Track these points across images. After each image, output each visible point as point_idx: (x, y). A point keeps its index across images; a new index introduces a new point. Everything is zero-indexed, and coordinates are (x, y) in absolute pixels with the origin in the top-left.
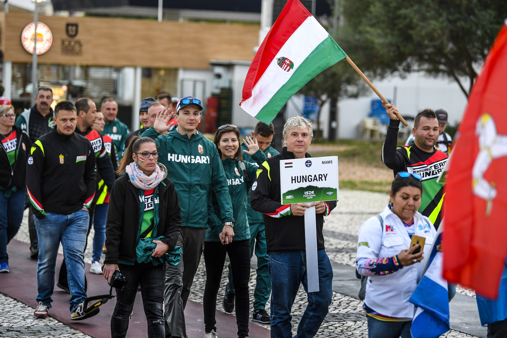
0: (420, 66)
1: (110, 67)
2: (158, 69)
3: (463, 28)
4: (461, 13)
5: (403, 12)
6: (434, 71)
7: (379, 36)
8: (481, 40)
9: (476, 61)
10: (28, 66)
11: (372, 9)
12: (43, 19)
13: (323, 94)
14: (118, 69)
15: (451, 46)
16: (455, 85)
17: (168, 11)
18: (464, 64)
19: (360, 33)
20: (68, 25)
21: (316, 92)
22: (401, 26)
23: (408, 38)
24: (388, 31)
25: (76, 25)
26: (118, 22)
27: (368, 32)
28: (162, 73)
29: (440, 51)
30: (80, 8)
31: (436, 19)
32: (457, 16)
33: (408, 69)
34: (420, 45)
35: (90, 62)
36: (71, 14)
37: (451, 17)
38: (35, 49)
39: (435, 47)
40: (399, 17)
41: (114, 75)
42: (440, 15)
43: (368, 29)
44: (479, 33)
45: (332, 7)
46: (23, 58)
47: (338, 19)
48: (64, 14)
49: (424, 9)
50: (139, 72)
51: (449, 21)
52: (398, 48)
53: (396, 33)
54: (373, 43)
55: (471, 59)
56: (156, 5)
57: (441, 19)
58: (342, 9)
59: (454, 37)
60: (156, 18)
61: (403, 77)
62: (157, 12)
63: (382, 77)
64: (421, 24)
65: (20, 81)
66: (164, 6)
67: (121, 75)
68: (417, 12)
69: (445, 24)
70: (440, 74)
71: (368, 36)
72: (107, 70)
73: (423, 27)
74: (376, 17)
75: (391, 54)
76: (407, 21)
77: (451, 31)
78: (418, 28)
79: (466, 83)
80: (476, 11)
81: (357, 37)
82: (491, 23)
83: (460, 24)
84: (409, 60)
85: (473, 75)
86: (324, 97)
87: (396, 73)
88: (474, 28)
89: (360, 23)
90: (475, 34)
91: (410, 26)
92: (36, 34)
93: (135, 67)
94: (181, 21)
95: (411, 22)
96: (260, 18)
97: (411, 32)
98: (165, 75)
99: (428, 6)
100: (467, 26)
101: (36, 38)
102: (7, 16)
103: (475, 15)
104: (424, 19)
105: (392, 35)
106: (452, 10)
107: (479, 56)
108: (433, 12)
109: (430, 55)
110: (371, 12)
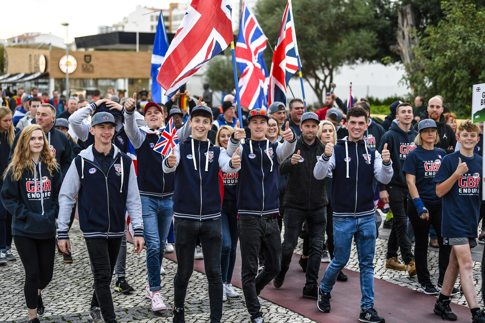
1: (110, 79)
2: (137, 79)
3: (310, 51)
4: (308, 43)
8: (320, 57)
9: (318, 69)
10: (63, 80)
12: (71, 53)
14: (115, 80)
17: (142, 46)
18: (311, 72)
20: (85, 56)
21: (229, 89)
25: (90, 56)
26: (114, 53)
28: (140, 81)
30: (91, 46)
32: (306, 44)
35: (99, 77)
36: (86, 50)
37: (303, 45)
38: (67, 70)
41: (113, 84)
44: (319, 54)
46: (60, 76)
48: (82, 50)
50: (127, 81)
55: (315, 69)
56: (135, 43)
59: (305, 57)
60: (135, 50)
62: (136, 47)
65: (59, 89)
66: (140, 43)
67: (116, 83)
72: (109, 81)
77: (304, 53)
79: (313, 82)
80: (317, 42)
82: (325, 48)
83: (308, 49)
85: (316, 78)
88: (316, 51)
90: (316, 54)
92: (67, 62)
93: (124, 78)
94: (150, 51)
98: (142, 82)
100: (312, 50)
101: (67, 64)
102: (51, 53)
103: (316, 44)
106: (303, 41)
107: (319, 67)
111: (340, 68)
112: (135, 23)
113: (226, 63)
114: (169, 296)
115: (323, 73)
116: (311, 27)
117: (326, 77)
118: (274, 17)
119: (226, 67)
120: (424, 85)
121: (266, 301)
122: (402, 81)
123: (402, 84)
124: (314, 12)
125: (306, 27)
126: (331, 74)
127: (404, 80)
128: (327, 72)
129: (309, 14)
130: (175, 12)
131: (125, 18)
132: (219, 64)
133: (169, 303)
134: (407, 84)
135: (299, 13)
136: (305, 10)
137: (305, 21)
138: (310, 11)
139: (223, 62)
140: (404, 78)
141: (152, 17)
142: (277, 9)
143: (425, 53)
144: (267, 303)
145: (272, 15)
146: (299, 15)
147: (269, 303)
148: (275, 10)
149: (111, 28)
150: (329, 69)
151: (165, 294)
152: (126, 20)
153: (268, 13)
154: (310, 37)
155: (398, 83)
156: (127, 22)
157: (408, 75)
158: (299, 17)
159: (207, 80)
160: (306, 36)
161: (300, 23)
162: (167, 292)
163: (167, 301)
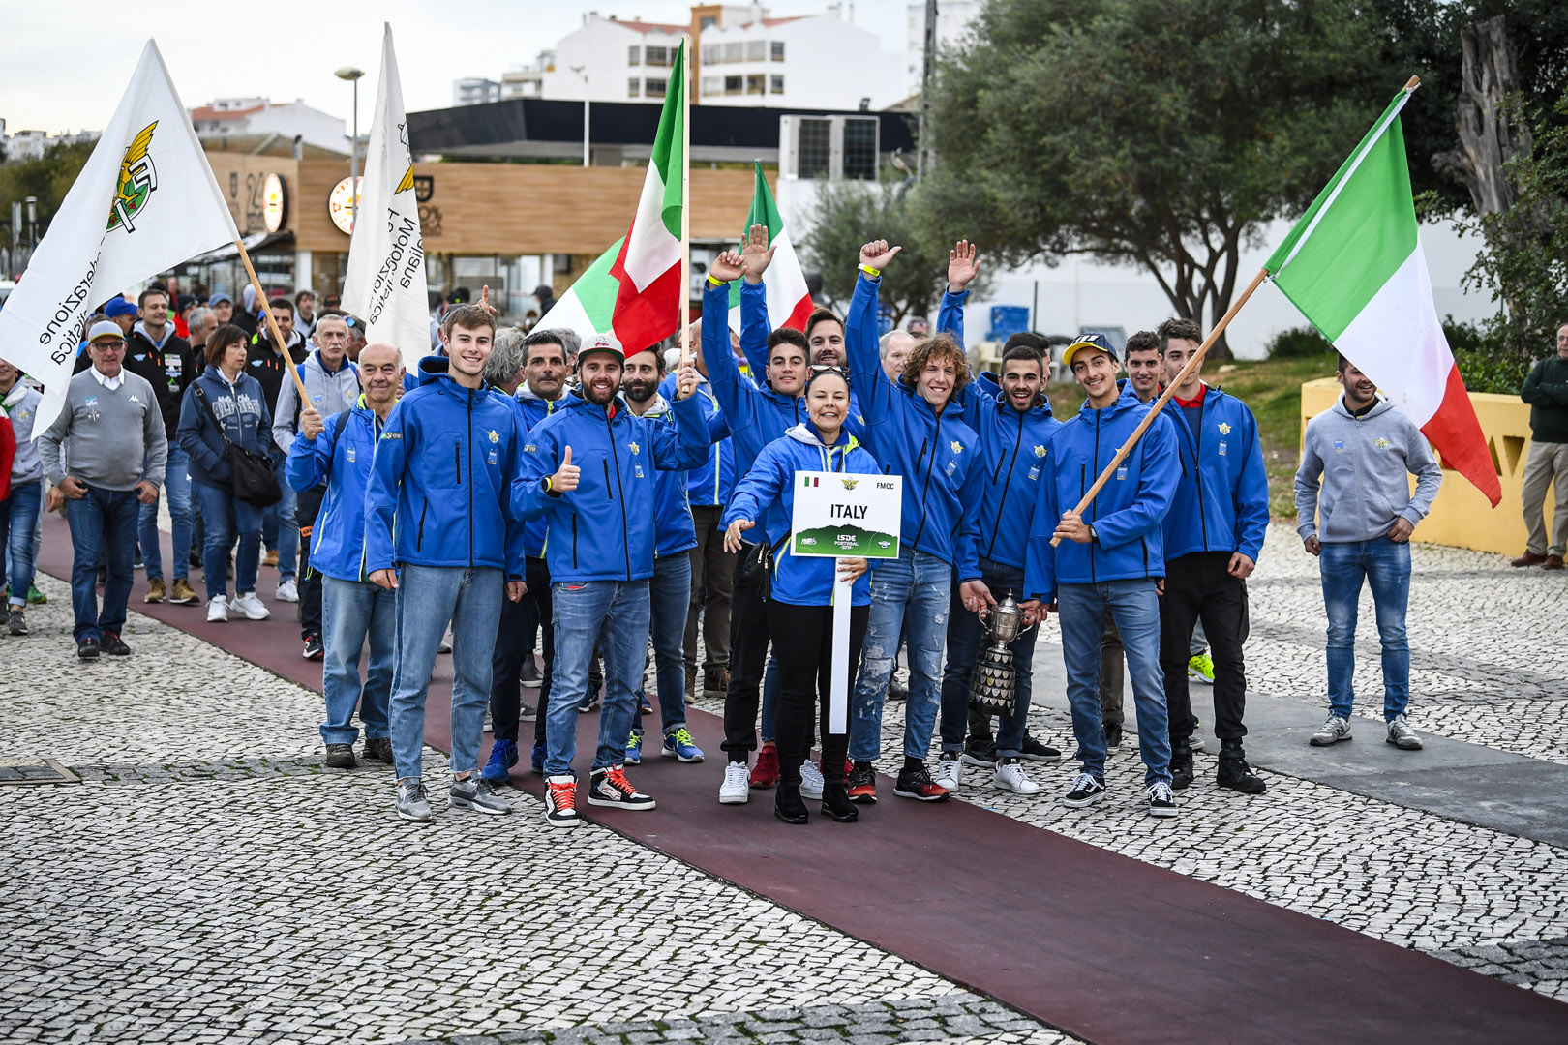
0: (1082, 241)
1: (495, 255)
2: (585, 258)
3: (1162, 170)
4: (1157, 142)
5: (1048, 140)
6: (1108, 252)
7: (1006, 186)
8: (1196, 191)
9: (1187, 231)
10: (341, 257)
11: (991, 135)
13: (899, 299)
14: (509, 260)
15: (1138, 204)
16: (1151, 276)
17: (597, 146)
18: (1165, 238)
19: (969, 180)
22: (1046, 167)
23: (1060, 191)
24: (1022, 176)
25: (430, 179)
26: (509, 171)
27: (984, 180)
29: (1119, 213)
30: (434, 146)
31: (1113, 154)
32: (1151, 146)
33: (1061, 249)
34: (1082, 202)
35: (455, 250)
37: (1139, 150)
38: (353, 225)
39: (1110, 206)
40: (1042, 150)
41: (503, 271)
42: (1119, 146)
43: (985, 173)
44: (1192, 178)
45: (914, 135)
46: (331, 244)
47: (925, 154)
49: (1088, 134)
50: (549, 261)
51: (1135, 155)
52: (1043, 209)
53: (1039, 180)
54: (994, 200)
55: (1178, 228)
56: (577, 137)
57: (1121, 153)
58: (931, 138)
59: (1146, 188)
60: (580, 162)
61: (1053, 265)
62: (581, 149)
63: (1014, 265)
64: (1085, 162)
66: (592, 140)
67: (514, 270)
68: (1075, 140)
69: (1129, 162)
70: (1123, 259)
71: (985, 186)
72: (491, 261)
73: (1088, 169)
74: (1000, 151)
75: (1030, 220)
76: (1059, 157)
77: (1141, 176)
78: (1079, 172)
79: (1170, 272)
80: (1186, 138)
81: (964, 188)
82: (1215, 160)
83: (1157, 161)
84: (1062, 231)
85: (1183, 259)
86: (902, 305)
87: (1039, 256)
88: (1183, 169)
89: (968, 163)
90: (1186, 180)
91: (1064, 167)
92: (355, 198)
93: (542, 255)
94: (625, 164)
95: (1065, 159)
96: (778, 154)
97: (1064, 178)
99: (1096, 129)
100: (1170, 166)
101: (355, 206)
102: (301, 167)
103: (1183, 145)
104: (1089, 153)
105: (1030, 185)
106: (1140, 135)
107: (1194, 223)
108: (1105, 141)
109: (1101, 220)
110: (988, 142)
111: (1261, 226)
112: (578, 70)
113: (880, 206)
114: (690, 993)
115: (1207, 242)
116: (1169, 90)
117: (1214, 257)
118: (1043, 53)
119: (879, 220)
120: (1549, 288)
121: (1018, 1016)
122: (1475, 273)
123: (1475, 282)
124: (1181, 37)
125: (1149, 88)
126: (1231, 247)
127: (1482, 271)
128: (1217, 240)
129: (1163, 44)
130: (710, 37)
131: (543, 55)
132: (856, 208)
133: (692, 1017)
134: (1491, 283)
135: (1130, 41)
136: (1149, 30)
137: (1148, 68)
138: (1165, 34)
139: (870, 202)
140: (1481, 262)
141: (634, 50)
142: (1054, 27)
143: (1555, 178)
144: (1020, 1024)
145: (1037, 49)
146: (1126, 47)
147: (1030, 1024)
148: (1050, 32)
149: (499, 86)
150: (1224, 230)
151: (678, 984)
152: (546, 61)
153: (1023, 40)
154: (1163, 120)
155: (1463, 281)
156: (551, 68)
157: (1496, 255)
158: (1128, 54)
159: (816, 262)
160: (1151, 120)
161: (1129, 76)
162: (686, 978)
163: (684, 1007)
